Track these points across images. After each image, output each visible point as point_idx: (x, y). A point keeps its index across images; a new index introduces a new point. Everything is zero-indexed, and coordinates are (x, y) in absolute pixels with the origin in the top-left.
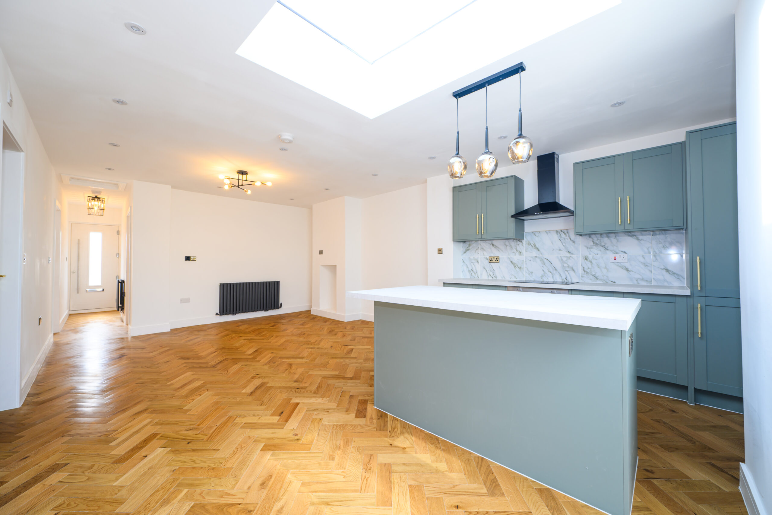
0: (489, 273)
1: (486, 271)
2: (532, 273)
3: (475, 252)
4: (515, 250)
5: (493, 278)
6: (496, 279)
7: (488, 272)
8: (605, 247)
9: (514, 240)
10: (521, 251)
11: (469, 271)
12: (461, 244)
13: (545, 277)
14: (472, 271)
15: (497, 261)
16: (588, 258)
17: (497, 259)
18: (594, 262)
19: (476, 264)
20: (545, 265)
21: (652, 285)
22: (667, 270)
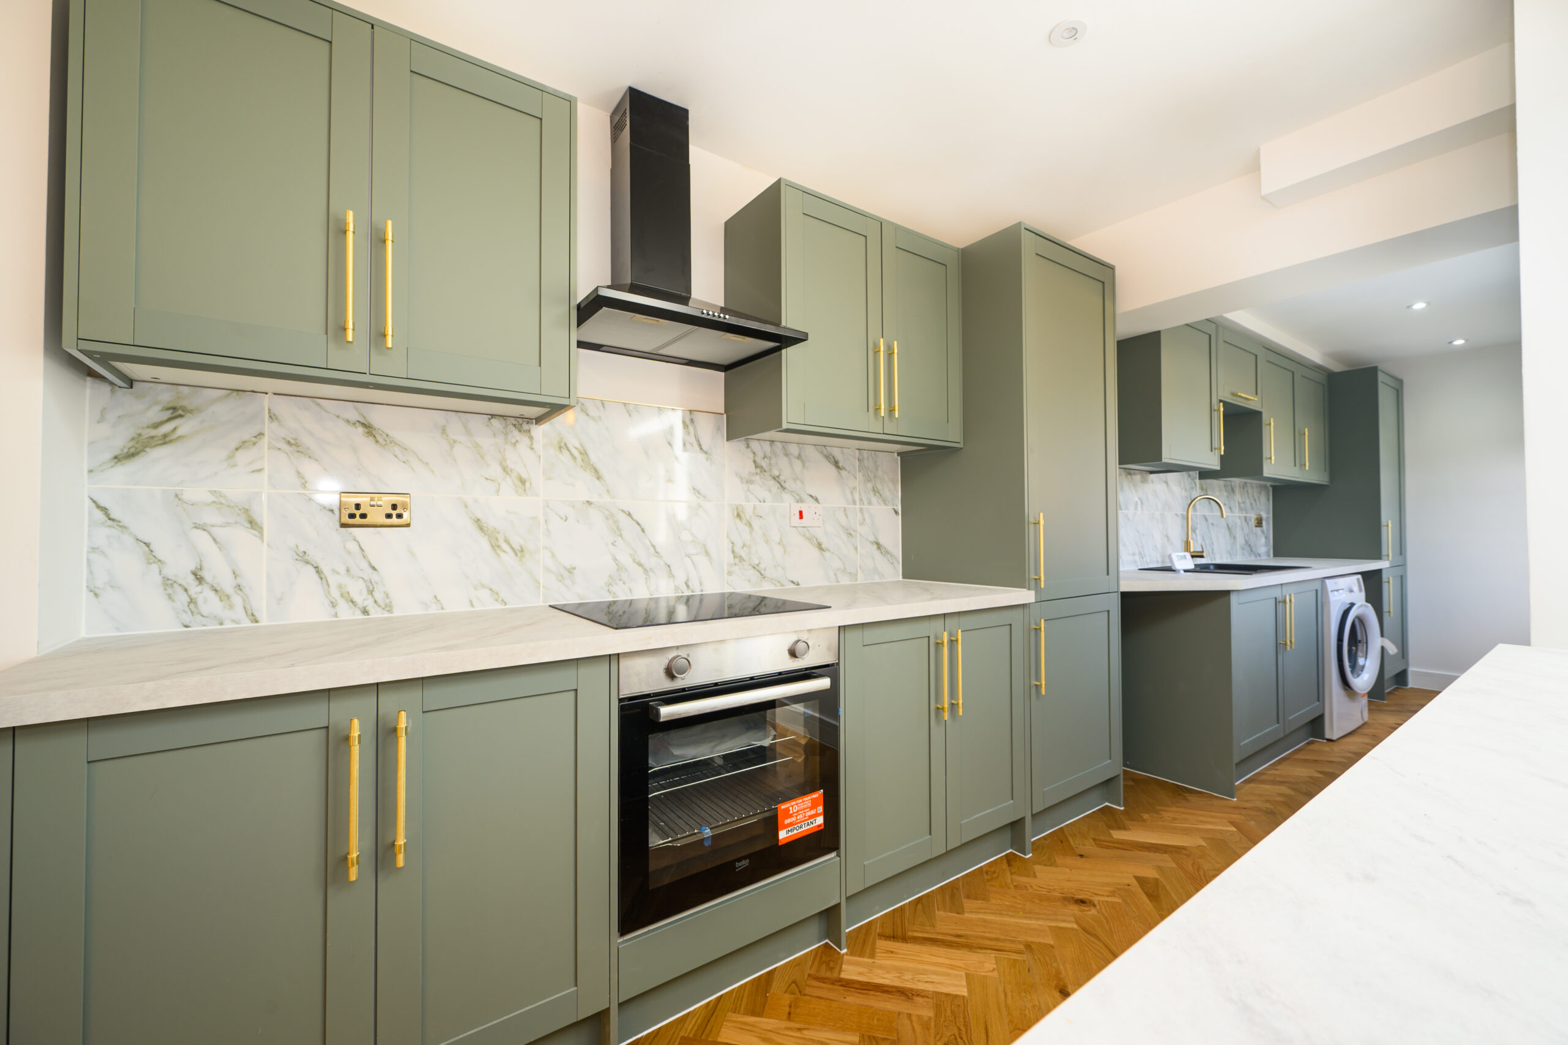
0: (340, 587)
1: (315, 576)
2: (571, 571)
3: (231, 457)
4: (499, 470)
5: (365, 612)
6: (387, 615)
7: (333, 580)
8: (780, 481)
9: (494, 421)
10: (524, 476)
11: (168, 583)
12: (88, 391)
13: (621, 583)
14: (200, 579)
15: (394, 520)
16: (744, 513)
17: (394, 507)
18: (756, 524)
19: (240, 537)
20: (621, 536)
21: (859, 582)
22: (879, 546)
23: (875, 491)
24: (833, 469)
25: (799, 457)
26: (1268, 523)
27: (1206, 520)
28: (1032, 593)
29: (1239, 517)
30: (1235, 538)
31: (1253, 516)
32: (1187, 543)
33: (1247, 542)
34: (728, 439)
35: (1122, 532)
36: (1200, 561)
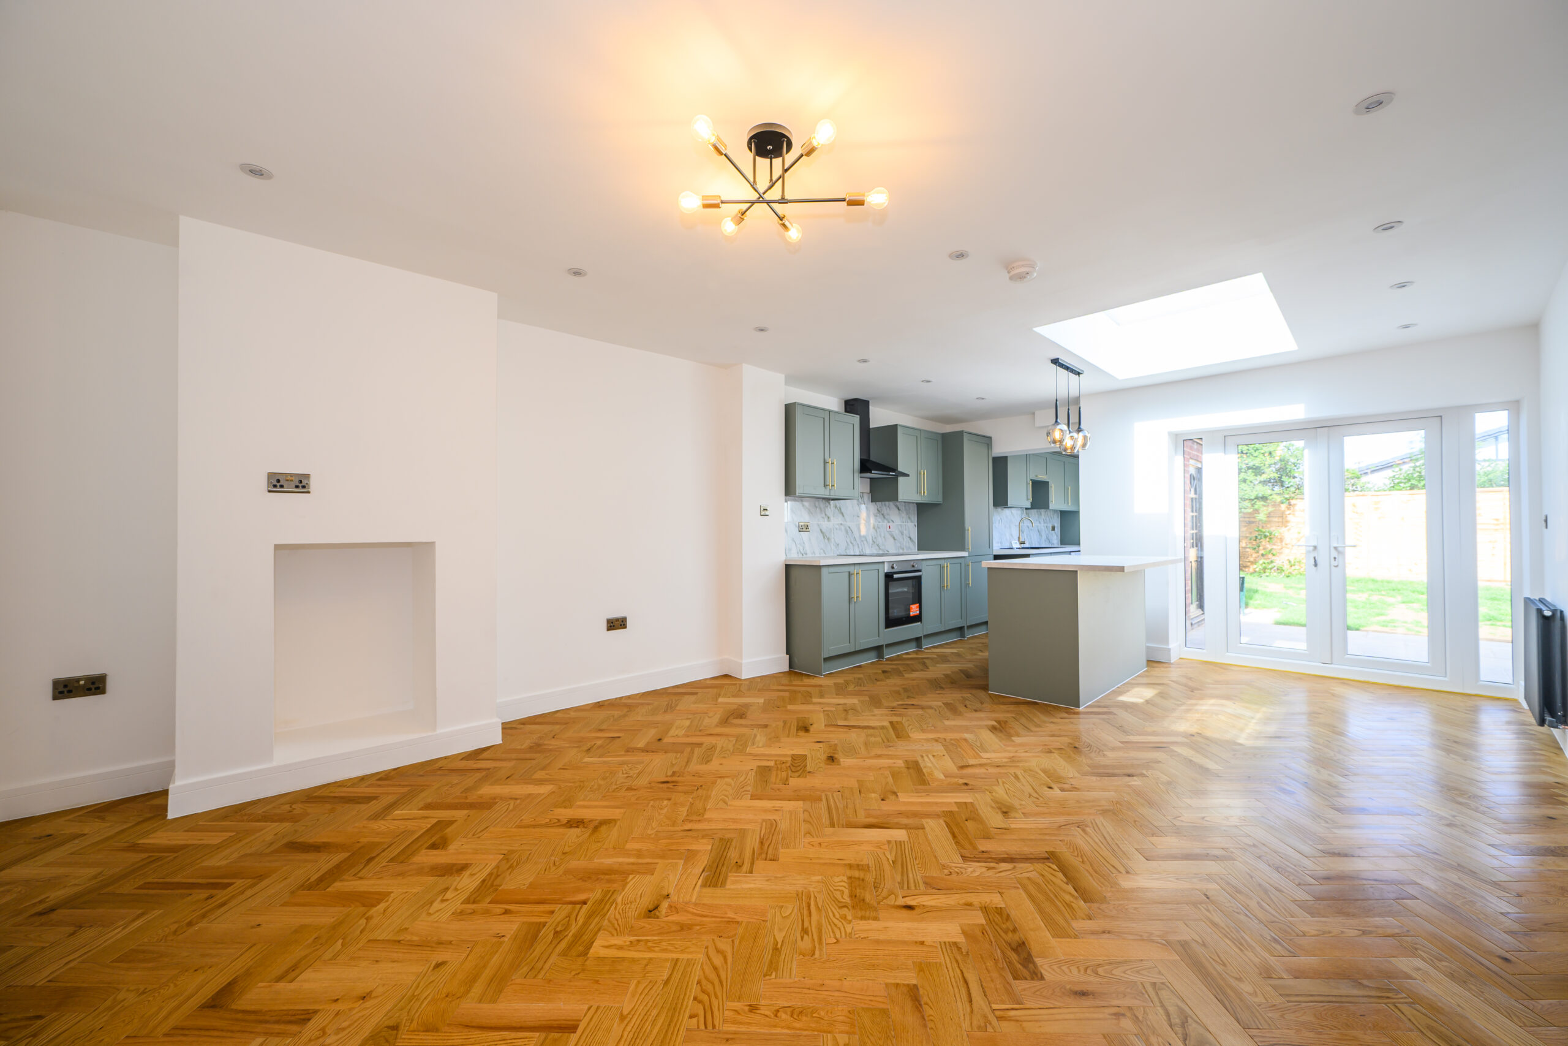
2: (838, 545)
4: (824, 514)
10: (829, 516)
15: (807, 530)
16: (875, 527)
18: (878, 531)
20: (848, 534)
22: (910, 538)
23: (909, 518)
24: (897, 510)
25: (889, 506)
26: (1058, 529)
27: (1028, 528)
28: (967, 553)
29: (1044, 526)
30: (1041, 536)
31: (1050, 526)
32: (1019, 538)
33: (1047, 538)
34: (872, 501)
35: (994, 534)
36: (1022, 546)
